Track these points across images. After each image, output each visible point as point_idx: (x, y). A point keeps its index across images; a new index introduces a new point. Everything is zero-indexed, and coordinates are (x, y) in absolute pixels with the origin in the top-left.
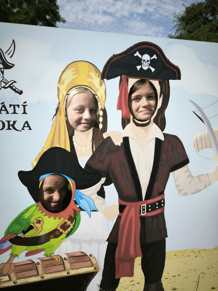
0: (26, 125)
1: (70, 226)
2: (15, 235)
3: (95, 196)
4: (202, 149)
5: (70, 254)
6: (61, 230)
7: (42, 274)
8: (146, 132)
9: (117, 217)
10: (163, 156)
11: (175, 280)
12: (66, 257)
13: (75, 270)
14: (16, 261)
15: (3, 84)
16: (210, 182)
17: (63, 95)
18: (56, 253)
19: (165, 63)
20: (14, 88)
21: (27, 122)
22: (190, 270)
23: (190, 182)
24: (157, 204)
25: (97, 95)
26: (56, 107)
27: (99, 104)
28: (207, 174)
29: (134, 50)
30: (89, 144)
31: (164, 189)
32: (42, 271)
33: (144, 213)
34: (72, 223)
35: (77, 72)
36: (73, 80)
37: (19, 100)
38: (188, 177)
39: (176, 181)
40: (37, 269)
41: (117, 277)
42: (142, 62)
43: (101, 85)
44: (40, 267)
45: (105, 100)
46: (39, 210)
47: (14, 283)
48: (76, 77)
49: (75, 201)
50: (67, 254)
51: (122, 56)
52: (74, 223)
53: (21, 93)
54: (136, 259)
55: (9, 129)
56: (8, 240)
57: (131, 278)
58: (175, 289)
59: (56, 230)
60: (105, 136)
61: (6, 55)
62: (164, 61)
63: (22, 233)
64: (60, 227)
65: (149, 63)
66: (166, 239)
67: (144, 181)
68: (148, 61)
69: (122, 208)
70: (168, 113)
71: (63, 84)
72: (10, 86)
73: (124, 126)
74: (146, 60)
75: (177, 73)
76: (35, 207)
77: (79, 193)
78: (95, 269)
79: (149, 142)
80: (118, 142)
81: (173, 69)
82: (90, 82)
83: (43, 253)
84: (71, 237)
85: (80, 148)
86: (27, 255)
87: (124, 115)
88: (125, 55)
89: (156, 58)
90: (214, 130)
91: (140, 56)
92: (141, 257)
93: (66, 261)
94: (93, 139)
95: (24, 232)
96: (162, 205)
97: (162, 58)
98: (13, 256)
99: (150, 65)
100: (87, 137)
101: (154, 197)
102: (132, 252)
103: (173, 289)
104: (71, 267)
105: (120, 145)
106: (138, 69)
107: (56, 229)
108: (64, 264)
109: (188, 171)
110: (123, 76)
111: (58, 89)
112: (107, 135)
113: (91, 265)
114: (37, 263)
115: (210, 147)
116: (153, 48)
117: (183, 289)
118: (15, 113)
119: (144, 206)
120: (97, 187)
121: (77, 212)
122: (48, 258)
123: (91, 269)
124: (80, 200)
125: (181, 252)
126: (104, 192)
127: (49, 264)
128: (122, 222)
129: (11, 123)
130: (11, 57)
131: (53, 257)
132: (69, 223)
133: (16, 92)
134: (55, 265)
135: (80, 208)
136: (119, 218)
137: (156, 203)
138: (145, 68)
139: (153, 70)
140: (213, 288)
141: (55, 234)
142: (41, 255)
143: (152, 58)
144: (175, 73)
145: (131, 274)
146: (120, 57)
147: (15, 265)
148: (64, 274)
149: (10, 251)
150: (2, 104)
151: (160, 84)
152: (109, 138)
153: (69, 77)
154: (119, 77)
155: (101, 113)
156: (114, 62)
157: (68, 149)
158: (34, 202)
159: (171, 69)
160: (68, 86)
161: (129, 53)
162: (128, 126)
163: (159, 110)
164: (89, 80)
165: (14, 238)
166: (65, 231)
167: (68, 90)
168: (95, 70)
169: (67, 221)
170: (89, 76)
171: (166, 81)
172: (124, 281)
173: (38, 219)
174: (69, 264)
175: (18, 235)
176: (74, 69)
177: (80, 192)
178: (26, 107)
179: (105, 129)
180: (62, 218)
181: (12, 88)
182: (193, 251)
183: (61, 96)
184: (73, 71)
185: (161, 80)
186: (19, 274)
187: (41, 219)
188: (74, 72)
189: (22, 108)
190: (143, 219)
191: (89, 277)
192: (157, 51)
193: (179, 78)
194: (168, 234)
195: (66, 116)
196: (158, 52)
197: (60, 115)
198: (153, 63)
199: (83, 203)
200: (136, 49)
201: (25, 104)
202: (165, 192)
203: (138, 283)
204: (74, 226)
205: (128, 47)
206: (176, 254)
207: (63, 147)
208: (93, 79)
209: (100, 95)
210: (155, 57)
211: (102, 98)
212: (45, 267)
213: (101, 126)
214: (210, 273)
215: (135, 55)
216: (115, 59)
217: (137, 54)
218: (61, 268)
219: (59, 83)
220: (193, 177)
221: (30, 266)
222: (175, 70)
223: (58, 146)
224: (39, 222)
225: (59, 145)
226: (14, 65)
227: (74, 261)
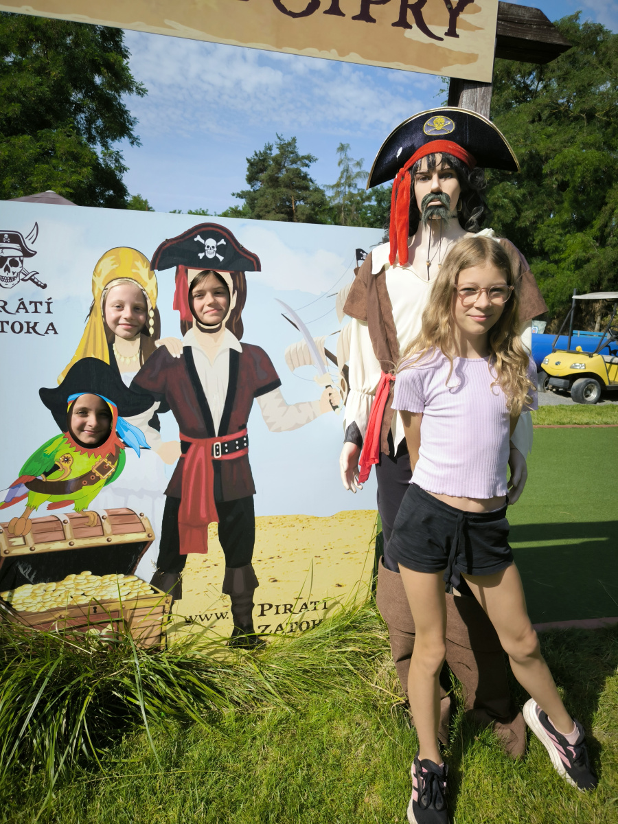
0: (51, 328)
1: (111, 468)
2: (34, 478)
3: (146, 428)
4: (299, 365)
5: (111, 511)
6: (98, 474)
7: (71, 539)
8: (216, 341)
9: (179, 459)
10: (243, 374)
11: (273, 564)
12: (106, 514)
13: (118, 536)
14: (34, 515)
15: (22, 276)
16: (314, 414)
17: (99, 289)
18: (91, 507)
19: (238, 250)
20: (36, 280)
21: (51, 324)
22: (297, 550)
23: (285, 412)
24: (237, 442)
25: (145, 290)
26: (90, 305)
27: (148, 301)
28: (310, 403)
29: (194, 234)
30: (136, 355)
31: (247, 421)
32: (71, 533)
33: (219, 455)
34: (113, 464)
35: (118, 261)
36: (113, 271)
37: (43, 295)
38: (281, 405)
39: (263, 410)
40: (63, 530)
41: (182, 552)
42: (206, 248)
43: (150, 277)
44: (68, 528)
45: (157, 297)
46: (67, 443)
47: (31, 549)
48: (117, 268)
49: (117, 433)
50: (107, 510)
51: (178, 241)
52: (116, 464)
53: (44, 287)
54: (209, 525)
55: (28, 332)
56: (23, 484)
57: (204, 556)
58: (276, 581)
59: (91, 473)
60: (158, 344)
61: (26, 240)
62: (236, 247)
63: (43, 476)
64: (97, 469)
65: (215, 249)
66: (254, 496)
67: (217, 407)
68: (213, 247)
69: (185, 447)
70: (245, 315)
71: (99, 276)
72: (30, 279)
73: (184, 332)
74: (211, 246)
75: (255, 263)
76: (61, 439)
77: (122, 422)
78: (148, 536)
79: (220, 354)
80: (177, 353)
81: (249, 257)
82: (136, 274)
83: (72, 506)
84: (113, 484)
85: (122, 359)
86: (50, 507)
87: (183, 316)
88: (181, 240)
89: (225, 243)
90: (315, 340)
91: (202, 241)
92: (216, 523)
93: (106, 521)
94: (141, 348)
95: (47, 474)
96: (245, 444)
97: (233, 243)
98: (30, 508)
99: (217, 252)
100: (133, 345)
101: (232, 433)
102: (203, 514)
103: (272, 580)
104: (113, 530)
105: (179, 357)
106: (201, 258)
107: (91, 471)
108: (102, 525)
109: (280, 396)
110: (180, 267)
111: (93, 282)
112: (160, 343)
113: (142, 529)
114: (64, 521)
115: (310, 364)
116: (219, 230)
117: (289, 581)
118: (36, 311)
119: (218, 445)
120: (148, 414)
121: (121, 449)
122: (80, 515)
123: (141, 537)
124: (125, 432)
125: (278, 519)
126: (159, 422)
127: (80, 524)
128: (186, 467)
129: (32, 325)
130: (33, 243)
131: (88, 514)
132: (109, 464)
133: (39, 285)
134: (89, 526)
135: (124, 442)
136: (182, 461)
137: (235, 440)
138: (210, 256)
139: (221, 258)
140: (339, 586)
141: (88, 479)
142: (70, 509)
143: (219, 244)
144: (253, 262)
145: (203, 549)
146: (175, 242)
147: (33, 521)
148: (102, 541)
149: (25, 501)
150: (20, 300)
151: (233, 276)
152: (163, 347)
153: (107, 267)
154: (175, 267)
155: (151, 314)
156: (168, 248)
157: (107, 361)
158: (61, 432)
159: (246, 258)
160: (105, 279)
161: (187, 237)
162: (189, 332)
163: (232, 311)
164: (134, 271)
165: (31, 482)
166: (103, 474)
167: (106, 283)
168: (142, 258)
169: (106, 460)
170: (134, 267)
171: (241, 273)
172: (193, 559)
173: (66, 456)
174: (110, 526)
175: (38, 478)
176: (114, 257)
177: (124, 421)
178: (51, 305)
179: (157, 335)
180: (100, 457)
181: (33, 280)
182: (297, 519)
183: (96, 292)
184: (112, 260)
185: (233, 272)
186: (39, 536)
187: (69, 456)
188: (114, 262)
189: (45, 305)
190: (217, 464)
191: (140, 548)
192: (225, 234)
193: (259, 269)
194: (256, 489)
195: (104, 316)
196: (227, 236)
197: (96, 316)
198: (220, 250)
199: (128, 437)
200: (196, 232)
201: (50, 301)
202: (248, 426)
203: (215, 565)
204: (116, 469)
205: (186, 229)
206: (271, 522)
207: (100, 358)
208: (139, 269)
209: (149, 289)
210: (222, 242)
211: (153, 294)
212: (75, 528)
213: (151, 331)
214: (329, 557)
215: (196, 240)
216: (168, 245)
217: (198, 238)
218: (98, 531)
219: (94, 274)
220: (288, 406)
221: (54, 525)
222: (252, 259)
223: (93, 356)
224: (67, 460)
225: (94, 354)
226: (36, 253)
227: (117, 521)
